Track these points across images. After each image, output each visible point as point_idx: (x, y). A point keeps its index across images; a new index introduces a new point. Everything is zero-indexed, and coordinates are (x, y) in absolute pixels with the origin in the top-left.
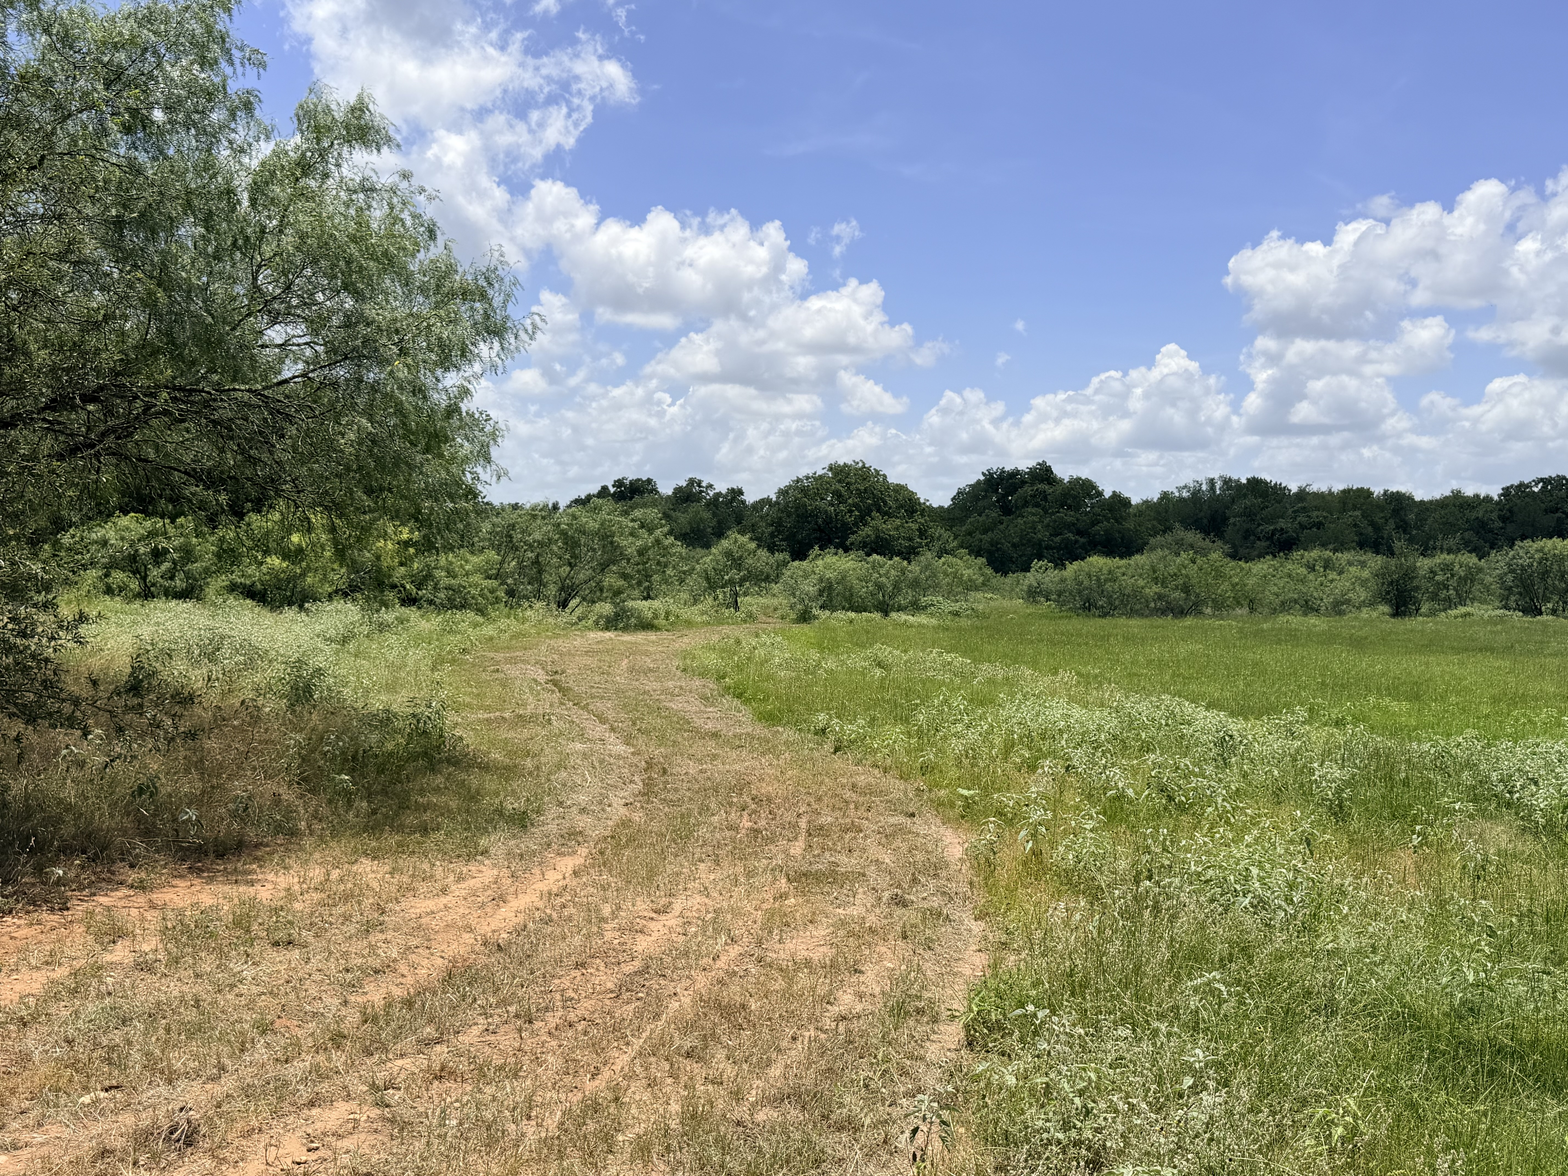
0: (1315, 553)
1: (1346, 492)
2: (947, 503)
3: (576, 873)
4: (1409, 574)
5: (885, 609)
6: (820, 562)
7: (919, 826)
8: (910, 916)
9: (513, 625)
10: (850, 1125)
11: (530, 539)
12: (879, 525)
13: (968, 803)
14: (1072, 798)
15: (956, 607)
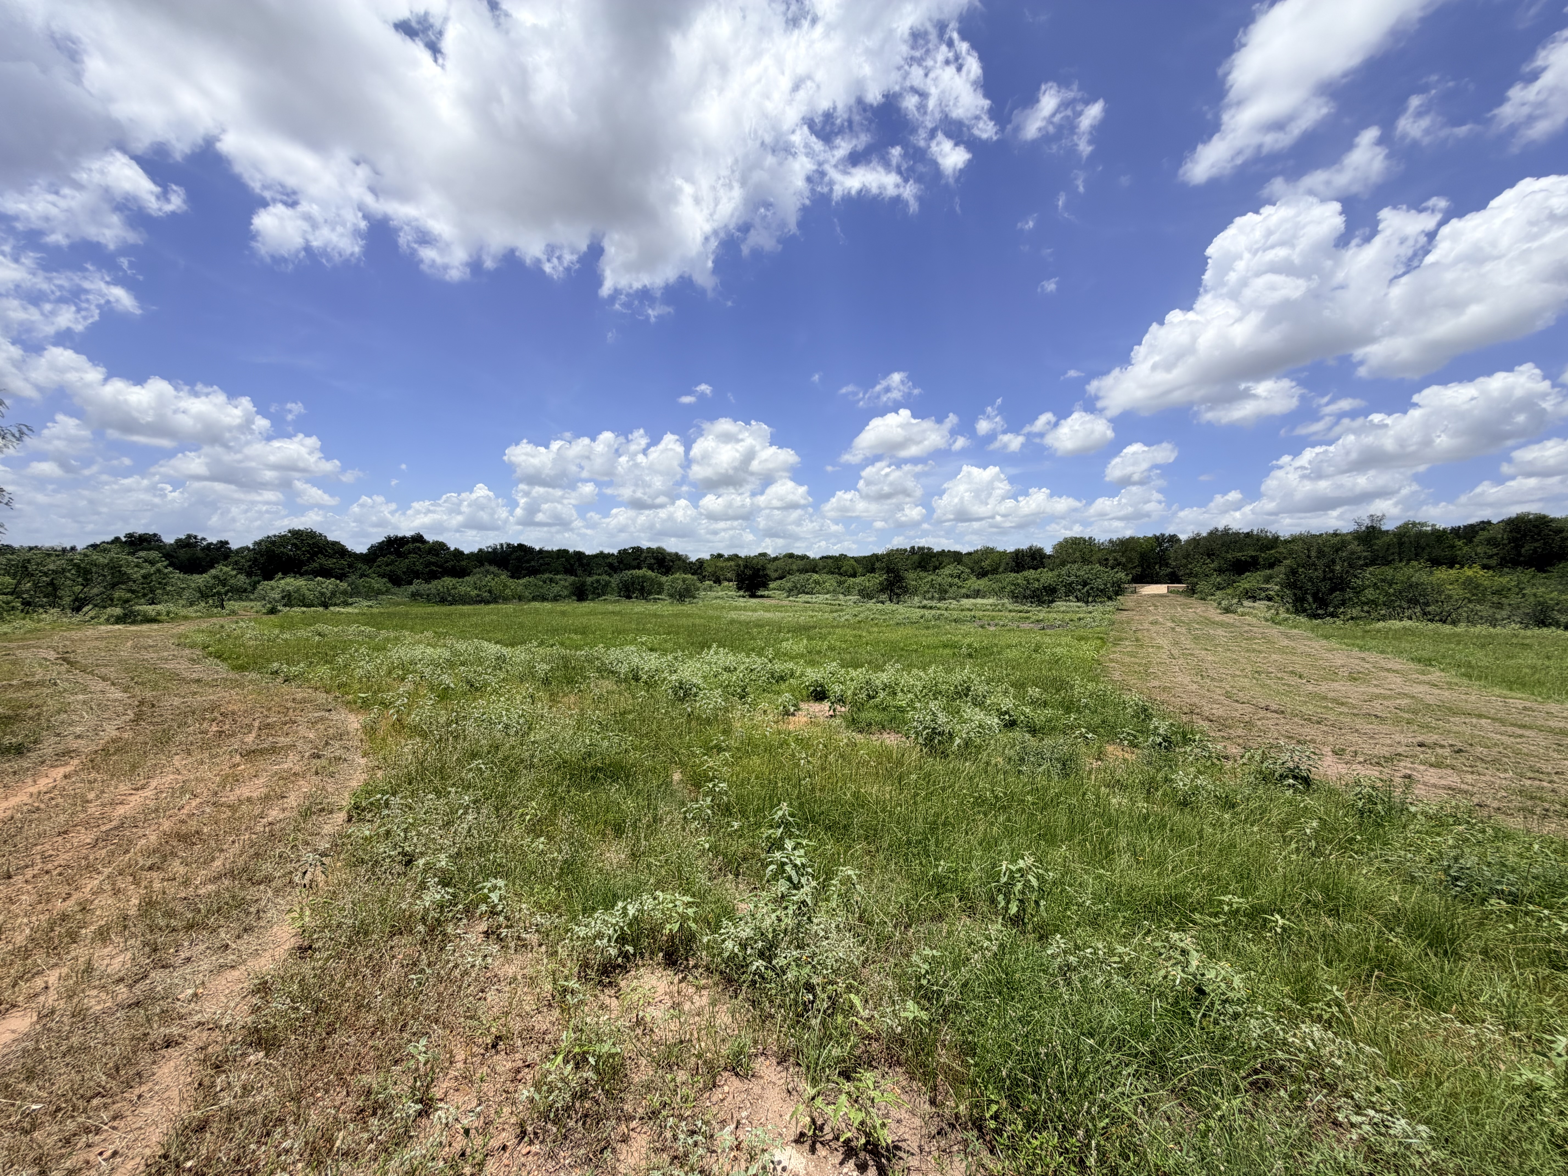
0: (546, 576)
1: (559, 551)
2: (365, 551)
3: (65, 777)
4: (583, 584)
5: (326, 606)
6: (282, 582)
7: (334, 716)
8: (324, 762)
9: (29, 624)
10: (268, 880)
11: (45, 569)
12: (322, 561)
13: (364, 701)
14: (423, 691)
15: (370, 603)
